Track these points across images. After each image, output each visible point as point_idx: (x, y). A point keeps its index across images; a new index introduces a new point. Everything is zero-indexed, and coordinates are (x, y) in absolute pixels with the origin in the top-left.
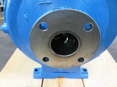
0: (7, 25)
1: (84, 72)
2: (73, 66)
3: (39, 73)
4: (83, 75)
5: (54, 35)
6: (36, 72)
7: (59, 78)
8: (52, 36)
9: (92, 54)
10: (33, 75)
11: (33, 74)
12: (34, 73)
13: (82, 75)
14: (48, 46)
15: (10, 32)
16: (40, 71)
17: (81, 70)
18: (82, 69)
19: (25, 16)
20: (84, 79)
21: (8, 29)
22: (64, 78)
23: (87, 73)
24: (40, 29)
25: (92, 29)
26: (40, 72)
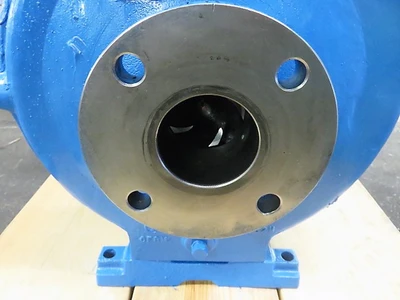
0: (9, 79)
1: (284, 262)
2: (239, 228)
3: (118, 265)
4: (281, 274)
5: (169, 102)
6: (106, 260)
7: (193, 283)
8: (162, 109)
9: (310, 180)
10: (98, 272)
11: (96, 268)
12: (101, 265)
13: (278, 274)
14: (146, 145)
15: (16, 102)
16: (124, 258)
17: (273, 254)
18: (276, 250)
19: (70, 43)
20: (283, 291)
21: (12, 93)
22: (211, 283)
23: (295, 268)
24: (117, 79)
25: (305, 81)
26: (123, 260)
